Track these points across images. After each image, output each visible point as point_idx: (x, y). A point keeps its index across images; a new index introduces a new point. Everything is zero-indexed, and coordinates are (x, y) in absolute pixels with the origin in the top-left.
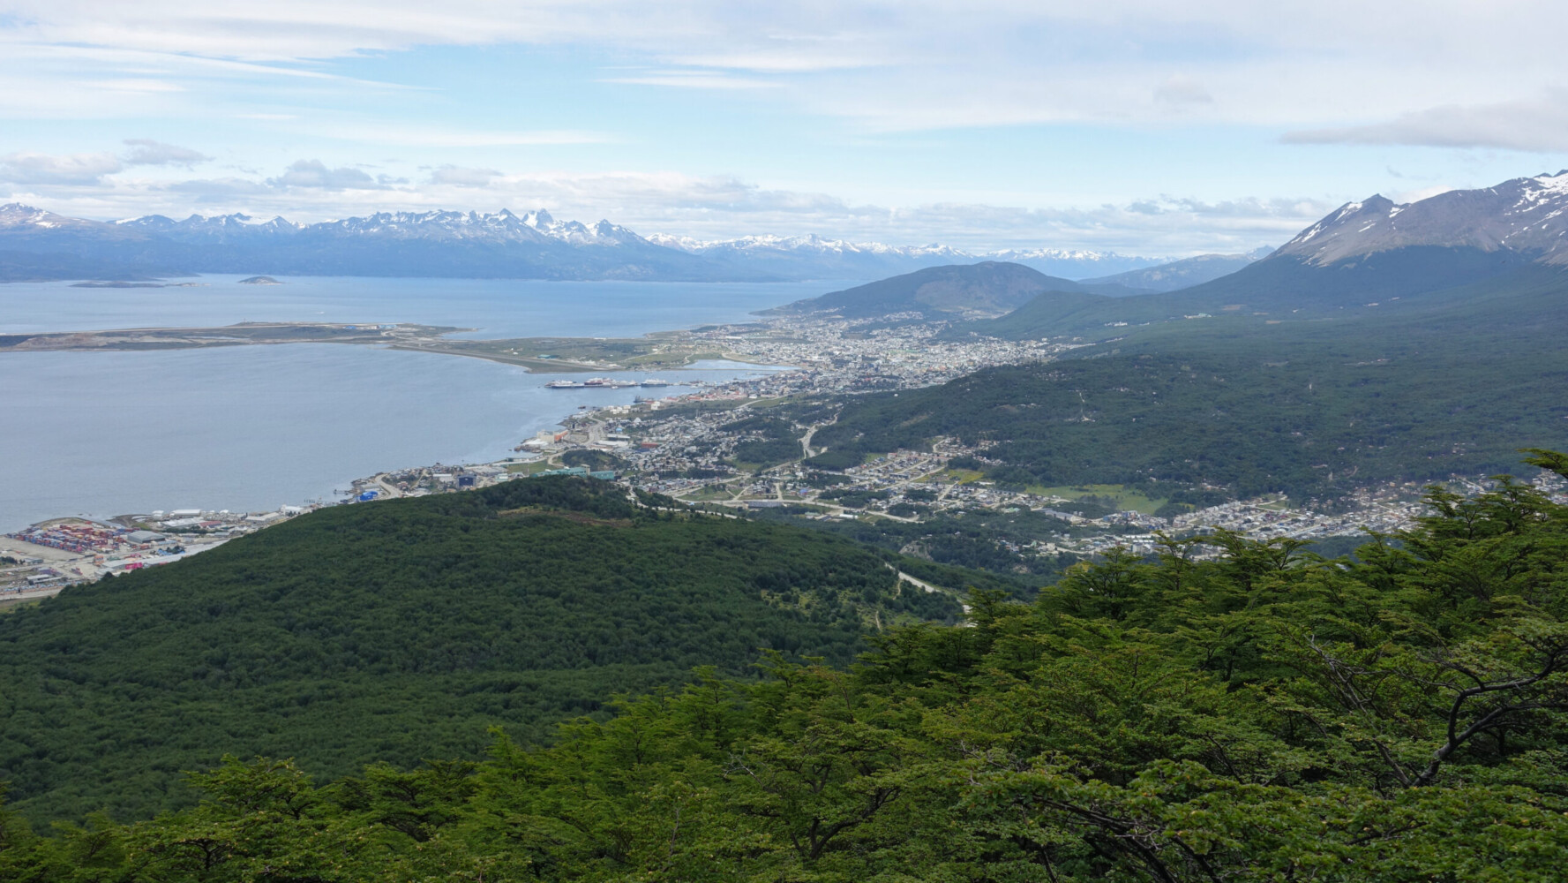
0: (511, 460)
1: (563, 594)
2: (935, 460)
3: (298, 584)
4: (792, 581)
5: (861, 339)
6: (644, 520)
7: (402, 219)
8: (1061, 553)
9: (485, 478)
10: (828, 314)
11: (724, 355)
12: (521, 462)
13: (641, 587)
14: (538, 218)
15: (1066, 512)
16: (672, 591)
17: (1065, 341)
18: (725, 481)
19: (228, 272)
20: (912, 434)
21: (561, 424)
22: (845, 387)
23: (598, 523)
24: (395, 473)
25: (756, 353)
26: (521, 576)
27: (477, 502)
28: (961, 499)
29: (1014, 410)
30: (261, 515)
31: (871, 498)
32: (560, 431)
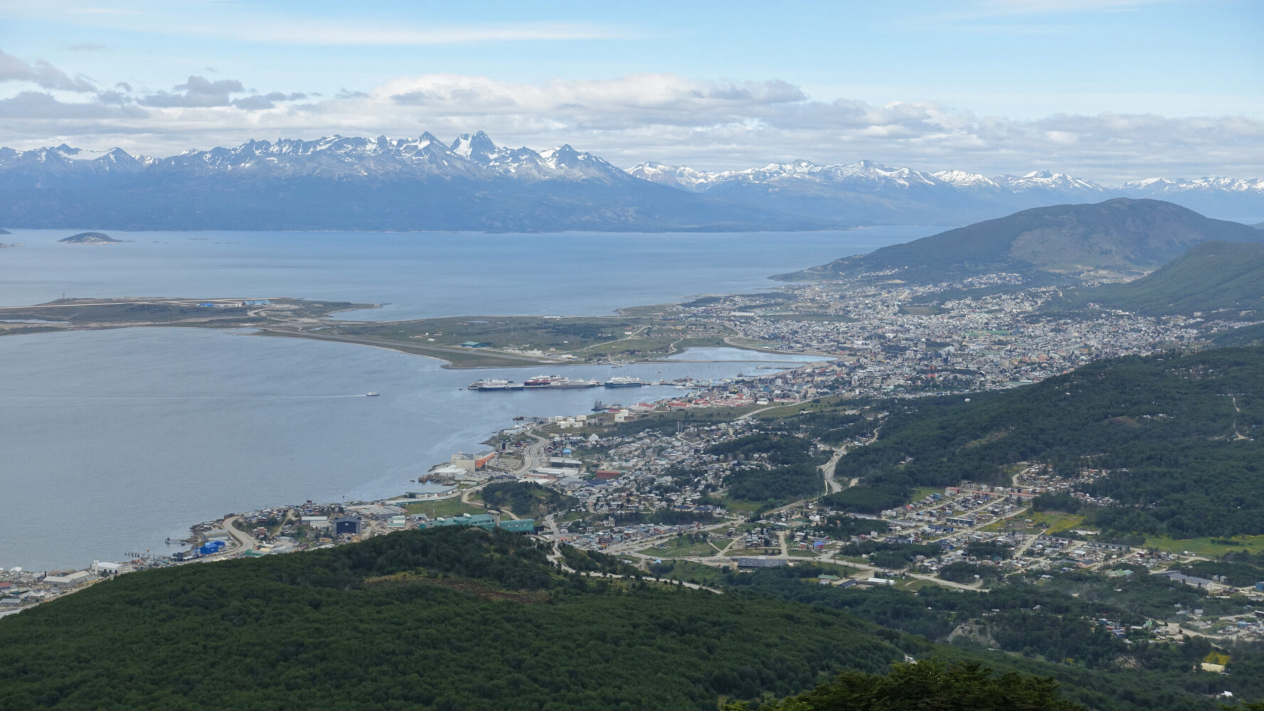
0: (412, 496)
1: (439, 699)
2: (1015, 497)
3: (83, 682)
4: (763, 683)
5: (928, 314)
6: (565, 592)
7: (284, 150)
8: (1187, 638)
9: (373, 523)
10: (882, 278)
11: (726, 340)
12: (426, 498)
13: (546, 690)
14: (472, 145)
15: (1200, 576)
16: (589, 697)
17: (1228, 317)
18: (709, 528)
19: (46, 227)
20: (983, 459)
21: (487, 443)
22: (897, 387)
23: (499, 596)
24: (250, 514)
25: (774, 337)
26: (384, 673)
27: (337, 565)
28: (1048, 557)
29: (1133, 423)
30: (65, 574)
31: (915, 554)
32: (483, 453)
